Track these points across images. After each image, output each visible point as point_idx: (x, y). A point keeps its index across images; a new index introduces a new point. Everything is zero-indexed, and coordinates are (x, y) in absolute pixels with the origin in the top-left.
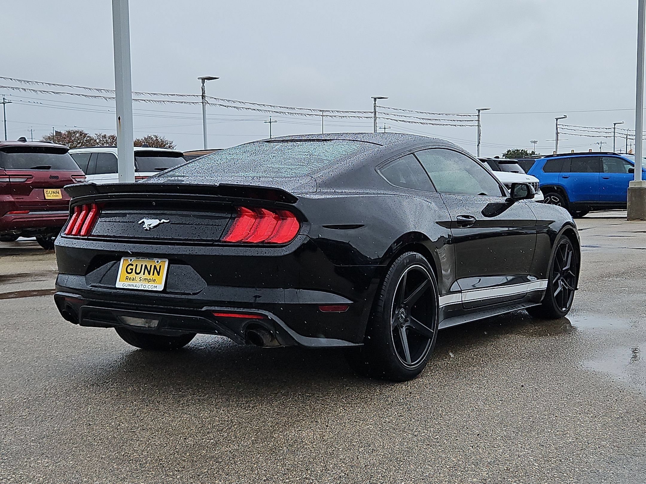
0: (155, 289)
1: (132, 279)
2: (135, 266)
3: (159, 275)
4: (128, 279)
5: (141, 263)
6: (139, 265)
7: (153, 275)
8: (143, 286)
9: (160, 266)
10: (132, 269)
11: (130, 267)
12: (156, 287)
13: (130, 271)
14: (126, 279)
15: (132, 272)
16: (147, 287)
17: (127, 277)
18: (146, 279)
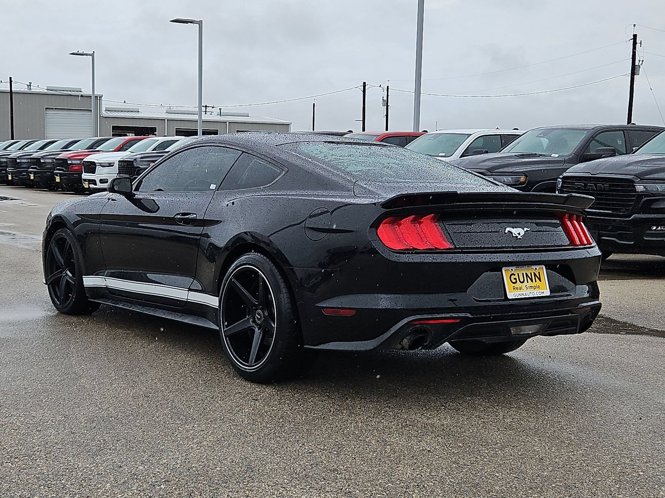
0: (543, 295)
1: (519, 288)
2: (517, 275)
3: (540, 281)
4: (516, 289)
5: (521, 272)
6: (521, 274)
7: (536, 282)
8: (532, 293)
9: (539, 273)
10: (515, 279)
11: (513, 277)
12: (543, 292)
13: (514, 281)
14: (514, 289)
15: (516, 282)
16: (535, 294)
17: (513, 287)
18: (531, 286)
